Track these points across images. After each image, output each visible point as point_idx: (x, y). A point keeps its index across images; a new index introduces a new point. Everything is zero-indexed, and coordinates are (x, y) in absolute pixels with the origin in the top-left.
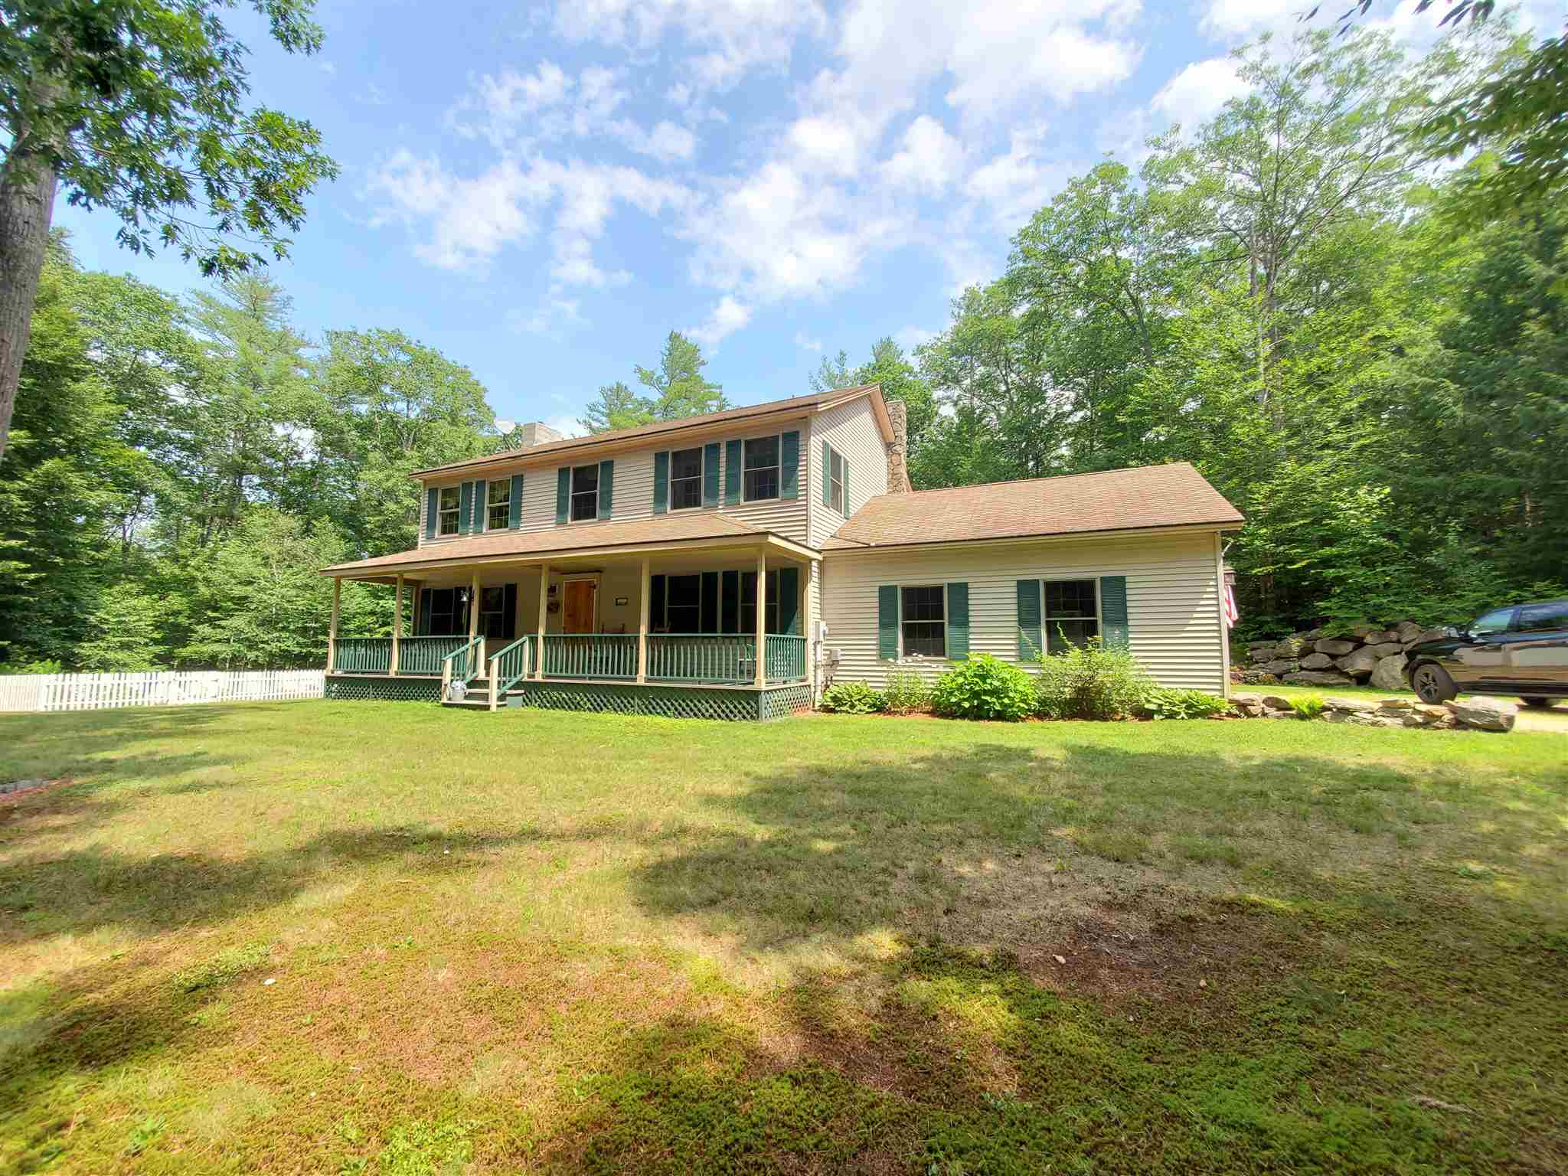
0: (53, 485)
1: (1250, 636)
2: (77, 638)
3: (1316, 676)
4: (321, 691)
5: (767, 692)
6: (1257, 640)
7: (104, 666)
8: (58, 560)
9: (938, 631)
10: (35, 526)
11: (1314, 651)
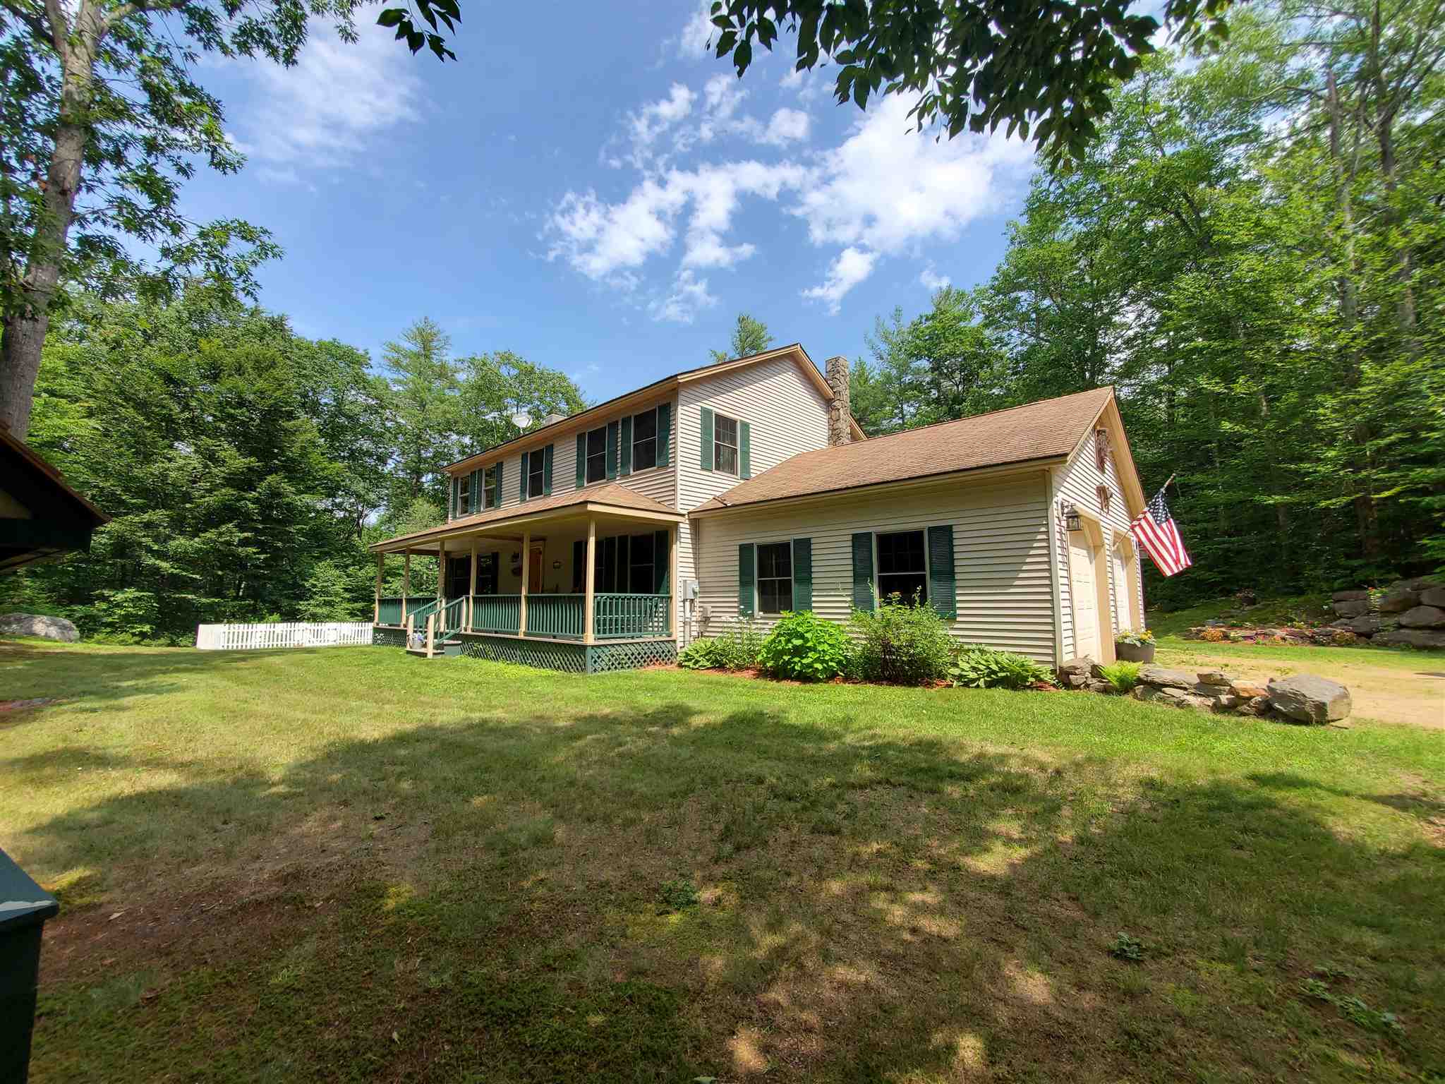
0: (275, 494)
1: (1336, 585)
2: (300, 597)
3: (1419, 637)
4: (368, 639)
5: (593, 647)
6: (1350, 589)
7: (314, 618)
8: (280, 544)
9: (786, 588)
10: (262, 522)
11: (1420, 604)
